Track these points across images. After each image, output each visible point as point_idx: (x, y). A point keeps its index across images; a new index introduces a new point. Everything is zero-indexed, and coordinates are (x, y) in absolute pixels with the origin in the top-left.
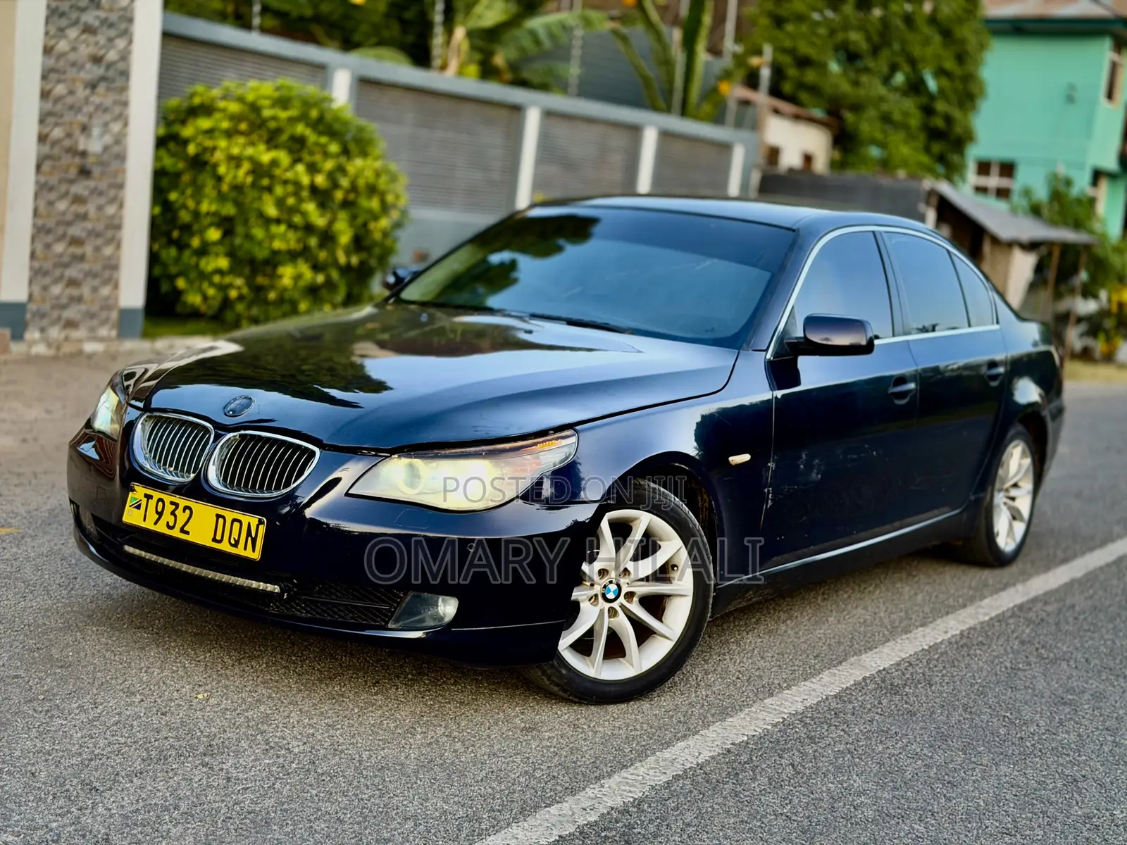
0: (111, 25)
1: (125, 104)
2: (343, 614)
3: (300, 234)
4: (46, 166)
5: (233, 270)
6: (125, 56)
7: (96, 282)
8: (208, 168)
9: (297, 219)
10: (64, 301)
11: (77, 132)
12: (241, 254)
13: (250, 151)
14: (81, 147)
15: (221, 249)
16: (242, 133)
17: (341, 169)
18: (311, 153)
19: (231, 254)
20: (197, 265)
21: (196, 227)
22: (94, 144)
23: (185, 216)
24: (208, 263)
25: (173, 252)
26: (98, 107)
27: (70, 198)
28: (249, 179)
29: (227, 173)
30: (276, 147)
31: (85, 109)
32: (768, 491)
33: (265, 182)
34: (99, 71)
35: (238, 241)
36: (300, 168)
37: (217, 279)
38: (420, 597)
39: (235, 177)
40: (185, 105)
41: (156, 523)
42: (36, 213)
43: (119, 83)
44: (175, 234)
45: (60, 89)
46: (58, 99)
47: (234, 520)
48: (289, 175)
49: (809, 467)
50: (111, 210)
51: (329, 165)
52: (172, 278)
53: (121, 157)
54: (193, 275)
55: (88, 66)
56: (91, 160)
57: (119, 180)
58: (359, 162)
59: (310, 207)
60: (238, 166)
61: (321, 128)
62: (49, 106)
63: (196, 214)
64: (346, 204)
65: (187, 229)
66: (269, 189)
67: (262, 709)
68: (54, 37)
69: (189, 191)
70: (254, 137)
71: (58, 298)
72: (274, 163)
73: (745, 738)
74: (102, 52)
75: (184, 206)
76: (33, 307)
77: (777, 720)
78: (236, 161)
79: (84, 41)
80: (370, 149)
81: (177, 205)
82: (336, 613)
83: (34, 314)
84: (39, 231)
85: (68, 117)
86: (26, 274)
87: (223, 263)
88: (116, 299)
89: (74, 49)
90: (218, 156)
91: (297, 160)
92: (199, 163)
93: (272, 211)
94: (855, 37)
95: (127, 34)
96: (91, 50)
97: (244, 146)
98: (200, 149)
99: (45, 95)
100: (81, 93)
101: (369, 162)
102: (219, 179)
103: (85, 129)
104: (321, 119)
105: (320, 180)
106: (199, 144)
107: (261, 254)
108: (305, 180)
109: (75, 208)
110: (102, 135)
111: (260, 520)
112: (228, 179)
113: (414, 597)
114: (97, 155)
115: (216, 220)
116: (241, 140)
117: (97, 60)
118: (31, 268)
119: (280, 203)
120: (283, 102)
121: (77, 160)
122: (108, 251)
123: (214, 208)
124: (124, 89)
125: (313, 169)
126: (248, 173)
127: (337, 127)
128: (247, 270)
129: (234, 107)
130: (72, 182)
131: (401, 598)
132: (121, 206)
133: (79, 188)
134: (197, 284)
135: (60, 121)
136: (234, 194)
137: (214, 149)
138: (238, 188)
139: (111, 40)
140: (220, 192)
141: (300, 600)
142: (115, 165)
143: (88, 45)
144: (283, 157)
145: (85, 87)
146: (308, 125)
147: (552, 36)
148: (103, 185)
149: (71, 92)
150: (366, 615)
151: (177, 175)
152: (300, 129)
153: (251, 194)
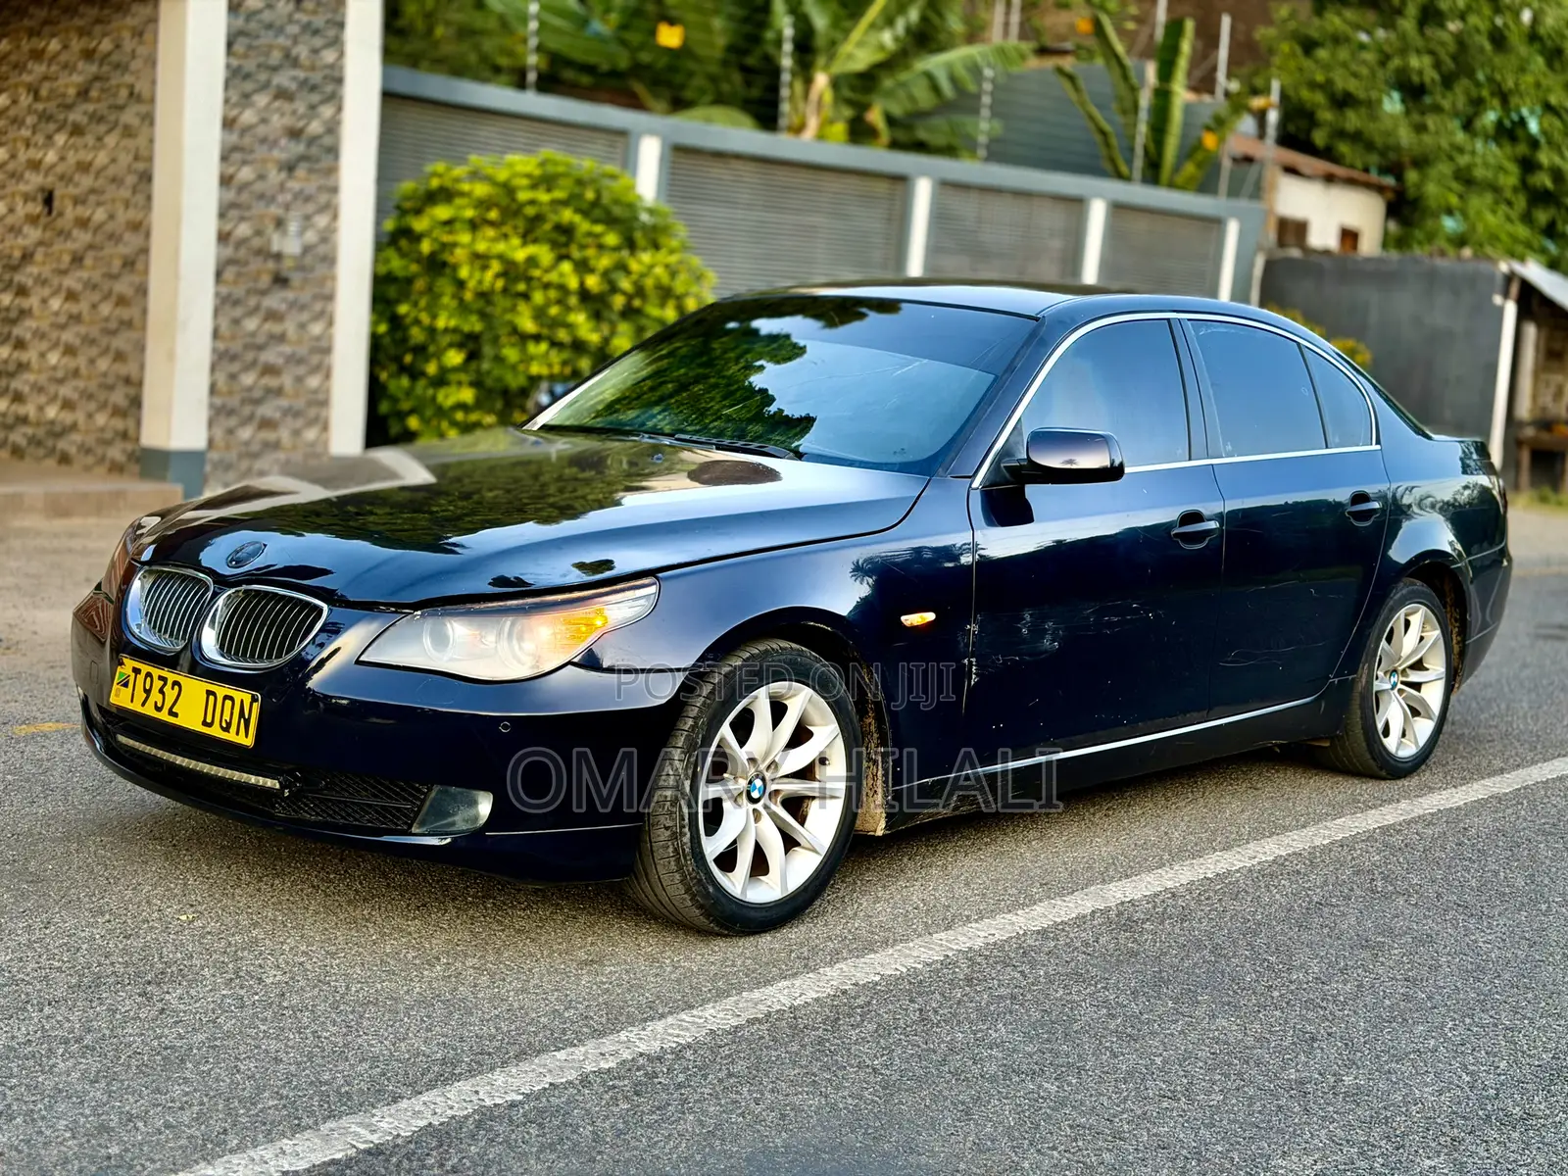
0: (313, 88)
1: (334, 190)
2: (357, 816)
3: (566, 355)
4: (230, 273)
5: (479, 405)
6: (333, 128)
7: (299, 423)
8: (448, 271)
9: (562, 335)
10: (255, 447)
11: (270, 228)
12: (489, 382)
13: (501, 247)
14: (275, 247)
15: (463, 377)
16: (492, 224)
17: (622, 267)
18: (583, 247)
19: (476, 384)
20: (434, 398)
21: (432, 349)
22: (289, 244)
23: (417, 335)
24: (447, 397)
25: (405, 382)
26: (297, 195)
27: (262, 314)
28: (500, 284)
29: (471, 276)
30: (535, 241)
31: (281, 198)
32: (970, 663)
33: (521, 287)
34: (300, 148)
35: (486, 366)
36: (566, 267)
37: (459, 416)
38: (447, 791)
39: (480, 282)
40: (422, 189)
41: (143, 704)
42: (216, 334)
43: (324, 164)
44: (408, 358)
45: (246, 174)
46: (243, 187)
47: (226, 697)
48: (553, 277)
49: (1038, 632)
50: (316, 329)
51: (605, 262)
52: (402, 416)
53: (330, 260)
54: (429, 412)
55: (283, 142)
56: (288, 263)
57: (326, 291)
58: (646, 257)
59: (580, 318)
60: (485, 268)
61: (597, 213)
62: (231, 195)
63: (432, 331)
64: (629, 313)
65: (420, 350)
66: (526, 296)
67: (255, 933)
68: (235, 105)
69: (423, 303)
70: (507, 229)
71: (247, 443)
72: (532, 261)
73: (877, 978)
74: (301, 124)
75: (417, 322)
76: (214, 456)
77: (936, 958)
78: (481, 260)
79: (278, 110)
80: (663, 240)
81: (408, 320)
82: (349, 815)
83: (216, 465)
84: (221, 358)
85: (259, 208)
86: (203, 415)
87: (467, 395)
88: (326, 444)
89: (264, 121)
90: (460, 254)
91: (561, 258)
92: (437, 265)
93: (528, 325)
94: (1419, 64)
95: (335, 98)
96: (288, 121)
97: (494, 240)
98: (436, 247)
99: (225, 181)
100: (275, 176)
101: (662, 256)
102: (461, 284)
103: (280, 223)
104: (596, 203)
105: (592, 282)
106: (435, 240)
107: (515, 382)
108: (573, 283)
109: (269, 326)
110: (302, 232)
111: (253, 696)
112: (472, 284)
113: (440, 791)
114: (294, 258)
115: (457, 338)
116: (490, 232)
117: (295, 134)
118: (212, 406)
119: (539, 314)
120: (547, 181)
121: (271, 265)
122: (313, 382)
123: (453, 323)
124: (332, 170)
125: (583, 267)
126: (498, 276)
127: (617, 211)
128: (499, 405)
129: (481, 190)
130: (264, 293)
131: (423, 793)
132: (330, 323)
133: (275, 301)
134: (434, 422)
135: (247, 214)
136: (480, 304)
137: (454, 245)
138: (484, 296)
139: (313, 107)
140: (461, 301)
141: (307, 798)
142: (321, 270)
143: (283, 115)
144: (544, 253)
145: (280, 170)
146: (578, 210)
147: (953, 80)
148: (305, 296)
149: (261, 177)
150: (385, 817)
151: (409, 281)
152: (568, 215)
153: (502, 303)
